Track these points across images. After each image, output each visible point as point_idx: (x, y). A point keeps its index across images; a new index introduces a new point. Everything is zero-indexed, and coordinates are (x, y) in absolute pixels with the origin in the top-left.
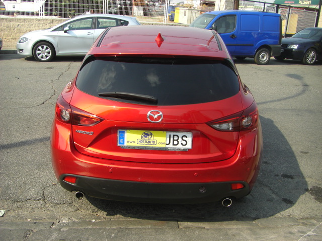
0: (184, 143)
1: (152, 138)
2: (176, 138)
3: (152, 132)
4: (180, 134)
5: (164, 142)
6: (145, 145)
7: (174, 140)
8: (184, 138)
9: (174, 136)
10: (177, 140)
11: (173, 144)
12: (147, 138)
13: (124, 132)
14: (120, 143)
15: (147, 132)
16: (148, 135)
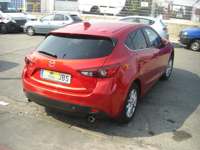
0: (67, 80)
1: (53, 75)
2: (63, 77)
3: (54, 72)
4: (66, 75)
5: (58, 78)
6: (50, 79)
7: (63, 78)
8: (67, 77)
9: (63, 75)
10: (64, 78)
11: (62, 80)
12: (51, 75)
13: (43, 71)
14: (41, 76)
15: (52, 72)
16: (52, 73)
